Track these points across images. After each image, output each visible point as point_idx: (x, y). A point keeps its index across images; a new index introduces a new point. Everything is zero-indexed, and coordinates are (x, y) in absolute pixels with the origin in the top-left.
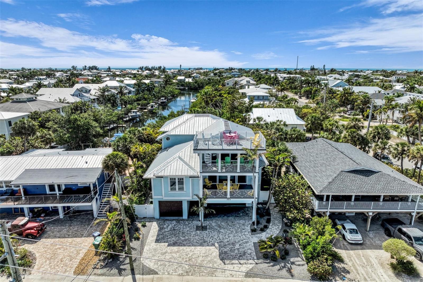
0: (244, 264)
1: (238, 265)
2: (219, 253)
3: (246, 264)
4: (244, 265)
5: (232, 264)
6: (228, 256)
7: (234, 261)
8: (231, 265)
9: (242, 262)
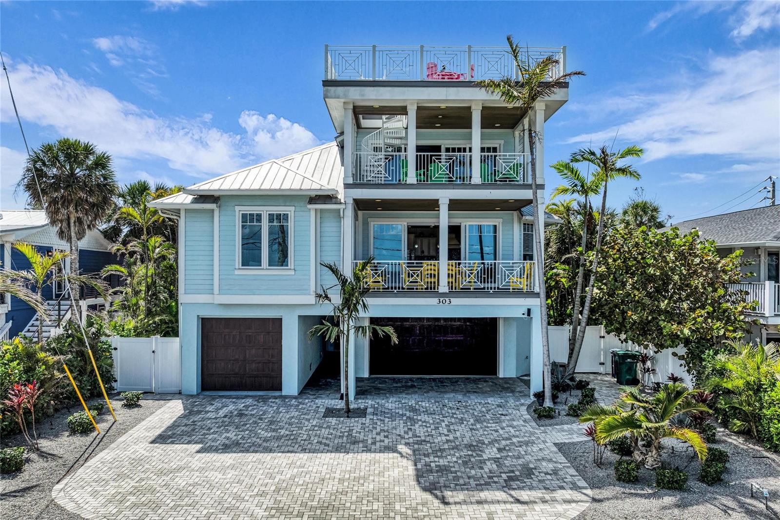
0: (535, 502)
1: (508, 506)
2: (417, 470)
3: (544, 501)
4: (537, 507)
5: (479, 502)
6: (457, 478)
7: (484, 495)
8: (475, 507)
9: (524, 495)
